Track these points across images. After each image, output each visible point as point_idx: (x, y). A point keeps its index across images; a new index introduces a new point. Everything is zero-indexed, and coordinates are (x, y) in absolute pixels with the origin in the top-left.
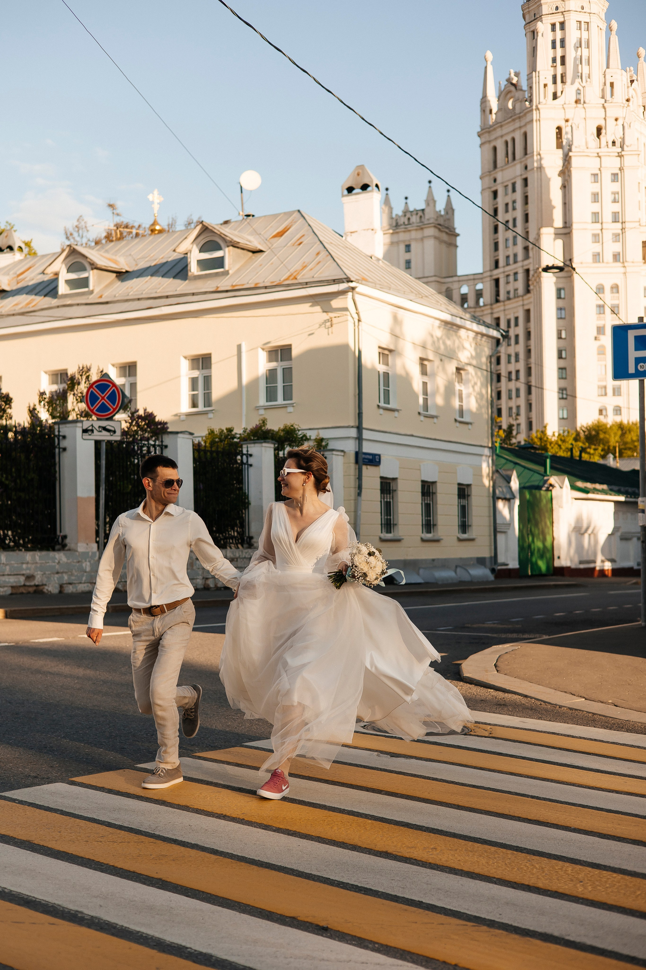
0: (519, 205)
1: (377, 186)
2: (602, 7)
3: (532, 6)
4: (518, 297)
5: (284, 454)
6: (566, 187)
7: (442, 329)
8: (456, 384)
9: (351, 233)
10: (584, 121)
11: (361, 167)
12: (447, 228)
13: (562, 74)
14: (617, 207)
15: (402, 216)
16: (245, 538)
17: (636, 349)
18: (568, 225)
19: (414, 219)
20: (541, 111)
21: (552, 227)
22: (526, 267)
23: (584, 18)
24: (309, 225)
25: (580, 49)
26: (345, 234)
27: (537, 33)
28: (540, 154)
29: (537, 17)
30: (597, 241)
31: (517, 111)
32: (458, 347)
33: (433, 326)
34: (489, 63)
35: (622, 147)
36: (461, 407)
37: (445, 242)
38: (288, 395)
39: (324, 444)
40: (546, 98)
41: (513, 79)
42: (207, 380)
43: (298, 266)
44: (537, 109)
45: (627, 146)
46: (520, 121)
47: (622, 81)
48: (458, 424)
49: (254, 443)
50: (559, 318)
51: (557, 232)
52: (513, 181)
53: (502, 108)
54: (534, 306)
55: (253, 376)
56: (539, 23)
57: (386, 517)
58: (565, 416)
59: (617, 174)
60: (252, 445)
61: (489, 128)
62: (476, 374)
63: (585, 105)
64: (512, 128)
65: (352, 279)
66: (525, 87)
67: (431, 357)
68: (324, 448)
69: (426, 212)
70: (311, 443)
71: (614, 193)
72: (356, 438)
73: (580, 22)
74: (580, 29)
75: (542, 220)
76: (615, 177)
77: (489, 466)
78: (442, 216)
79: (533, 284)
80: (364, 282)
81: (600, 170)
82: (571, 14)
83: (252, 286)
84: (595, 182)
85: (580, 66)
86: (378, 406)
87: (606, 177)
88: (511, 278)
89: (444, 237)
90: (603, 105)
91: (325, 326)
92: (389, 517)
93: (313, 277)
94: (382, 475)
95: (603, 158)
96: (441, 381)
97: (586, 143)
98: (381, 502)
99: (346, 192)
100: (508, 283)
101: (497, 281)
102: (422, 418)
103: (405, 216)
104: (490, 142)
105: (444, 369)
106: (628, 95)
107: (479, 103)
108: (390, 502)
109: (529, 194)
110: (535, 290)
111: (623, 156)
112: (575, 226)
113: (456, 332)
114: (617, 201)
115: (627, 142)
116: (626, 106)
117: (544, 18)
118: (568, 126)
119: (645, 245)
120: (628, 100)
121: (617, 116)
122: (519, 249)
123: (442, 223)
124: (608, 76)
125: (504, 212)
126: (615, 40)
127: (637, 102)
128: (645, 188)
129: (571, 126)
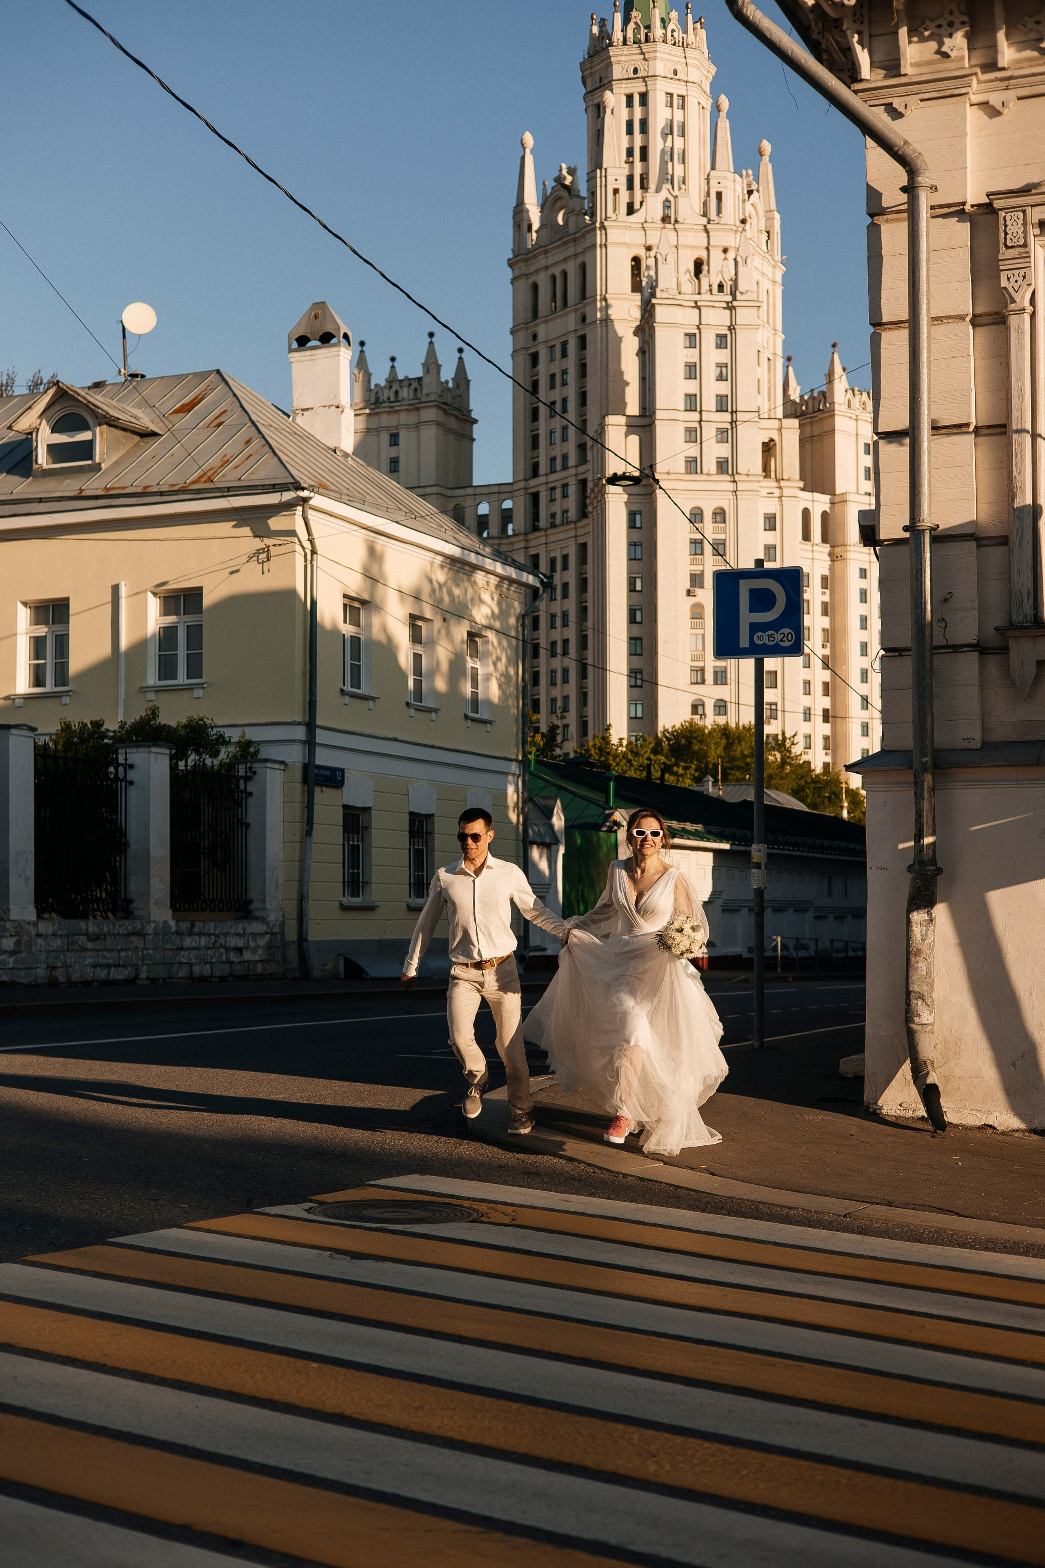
0: (571, 378)
1: (346, 336)
2: (706, 73)
3: (598, 64)
4: (568, 523)
5: (186, 765)
6: (646, 353)
7: (446, 569)
8: (468, 658)
9: (303, 410)
10: (675, 249)
11: (322, 305)
12: (458, 409)
13: (641, 175)
14: (724, 388)
15: (385, 387)
16: (120, 902)
17: (752, 610)
18: (648, 413)
19: (404, 393)
20: (608, 231)
21: (624, 415)
22: (581, 477)
23: (677, 89)
24: (235, 395)
25: (670, 137)
26: (294, 411)
27: (605, 108)
28: (605, 299)
29: (605, 83)
30: (694, 439)
31: (571, 229)
32: (472, 600)
33: (432, 563)
34: (528, 151)
35: (733, 294)
36: (475, 695)
37: (454, 432)
38: (195, 668)
39: (252, 750)
40: (617, 212)
41: (565, 179)
42: (62, 643)
43: (214, 461)
44: (603, 227)
45: (742, 293)
46: (575, 245)
47: (735, 190)
48: (469, 723)
49: (138, 747)
50: (631, 559)
51: (630, 424)
52: (563, 339)
53: (547, 222)
54: (593, 538)
55: (137, 636)
56: (608, 94)
57: (351, 871)
58: (639, 715)
60: (135, 750)
61: (526, 254)
62: (500, 643)
63: (677, 226)
64: (562, 256)
65: (304, 485)
66: (584, 193)
67: (428, 614)
68: (252, 757)
69: (425, 381)
70: (232, 749)
71: (720, 366)
72: (305, 742)
73: (671, 95)
74: (671, 106)
75: (607, 404)
76: (722, 341)
77: (517, 791)
78: (449, 390)
79: (592, 503)
80: (321, 490)
81: (699, 328)
82: (658, 82)
83: (139, 490)
84: (690, 347)
85: (670, 164)
86: (342, 691)
87: (709, 339)
88: (558, 493)
89: (453, 423)
90: (705, 226)
91: (258, 560)
92: (356, 871)
93: (240, 479)
94: (345, 803)
95: (703, 310)
96: (443, 653)
97: (679, 284)
98: (344, 845)
99: (295, 345)
100: (552, 500)
101: (535, 497)
102: (412, 712)
103: (391, 387)
104: (527, 275)
105: (449, 635)
106: (744, 213)
107: (512, 214)
108: (358, 846)
109: (588, 361)
110: (595, 514)
111: (734, 307)
112: (659, 415)
113: (469, 575)
114: (724, 378)
115: (741, 287)
116: (740, 230)
117: (615, 85)
118: (650, 257)
119: (768, 448)
120: (743, 221)
121: (725, 244)
122: (571, 448)
123: (449, 401)
124: (713, 182)
125: (548, 388)
126: (724, 125)
127: (757, 224)
128: (769, 359)
129: (655, 257)
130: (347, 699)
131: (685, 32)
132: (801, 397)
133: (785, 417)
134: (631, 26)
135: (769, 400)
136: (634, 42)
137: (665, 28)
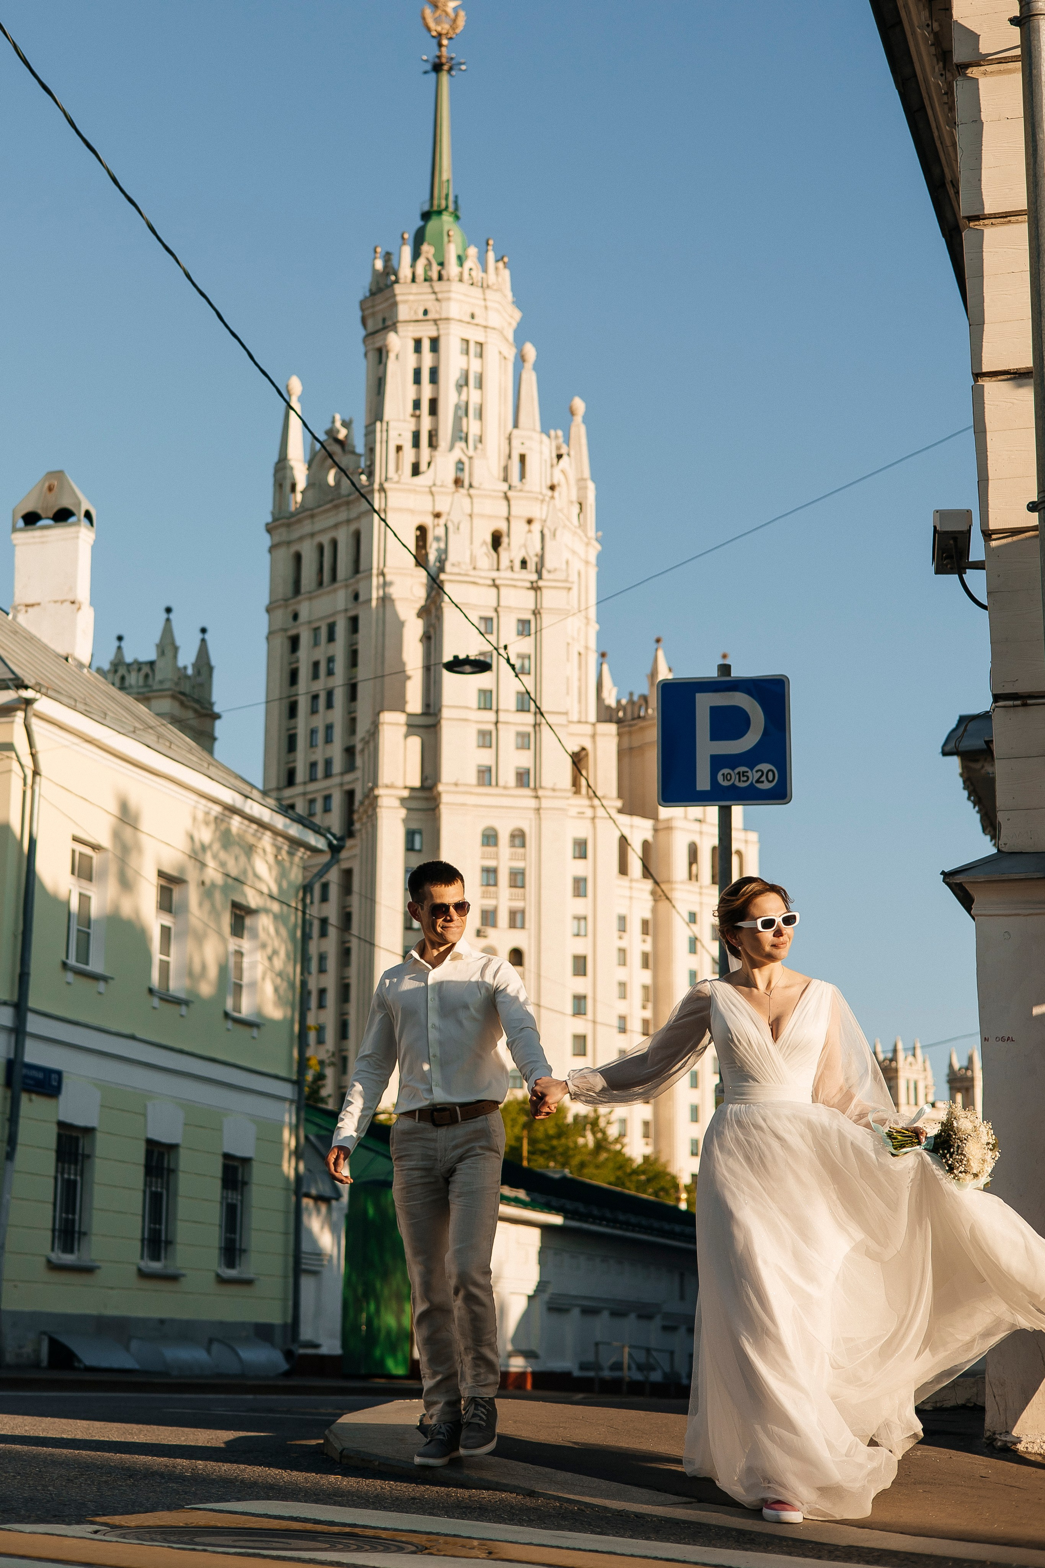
0: (340, 666)
1: (87, 514)
2: (509, 319)
3: (381, 303)
6: (432, 638)
7: (211, 821)
8: (233, 937)
9: (27, 606)
10: (469, 518)
11: (58, 474)
12: (198, 701)
13: (430, 432)
14: (525, 684)
15: (109, 671)
17: (716, 735)
18: (432, 711)
19: (132, 678)
20: (389, 494)
21: (404, 711)
22: (347, 787)
23: (475, 335)
25: (465, 389)
26: (14, 608)
27: (387, 352)
28: (383, 574)
29: (389, 324)
30: (488, 744)
31: (344, 491)
34: (293, 397)
35: (539, 572)
37: (192, 728)
40: (400, 472)
41: (338, 431)
44: (382, 490)
45: (549, 572)
46: (348, 509)
47: (541, 453)
48: (231, 1023)
51: (410, 723)
52: (331, 620)
53: (315, 482)
54: (361, 863)
56: (392, 336)
57: (64, 1215)
59: (529, 622)
61: (288, 518)
63: (472, 491)
64: (331, 521)
65: (27, 683)
66: (360, 448)
69: (159, 666)
71: (522, 657)
72: (10, 1030)
73: (467, 341)
74: (467, 353)
75: (382, 698)
76: (524, 627)
78: (187, 677)
79: (360, 819)
80: (51, 693)
81: (496, 610)
82: (451, 326)
84: (486, 632)
85: (464, 420)
86: (65, 965)
87: (508, 625)
88: (318, 806)
89: (190, 717)
90: (505, 493)
92: (70, 1216)
94: (61, 1119)
95: (503, 591)
97: (473, 558)
98: (56, 1178)
99: (21, 523)
102: (156, 1002)
103: (116, 671)
104: (289, 543)
106: (552, 479)
107: (271, 471)
108: (75, 1182)
109: (360, 647)
110: (364, 831)
111: (540, 588)
112: (446, 713)
114: (526, 671)
115: (549, 564)
116: (547, 499)
117: (400, 327)
118: (438, 525)
119: (578, 760)
120: (552, 488)
121: (529, 515)
122: (336, 751)
123: (187, 690)
124: (515, 443)
125: (310, 676)
126: (530, 379)
127: (567, 494)
128: (580, 654)
129: (446, 525)
130: (70, 977)
131: (485, 270)
132: (618, 702)
133: (599, 720)
134: (421, 263)
135: (580, 702)
136: (426, 280)
137: (461, 265)
